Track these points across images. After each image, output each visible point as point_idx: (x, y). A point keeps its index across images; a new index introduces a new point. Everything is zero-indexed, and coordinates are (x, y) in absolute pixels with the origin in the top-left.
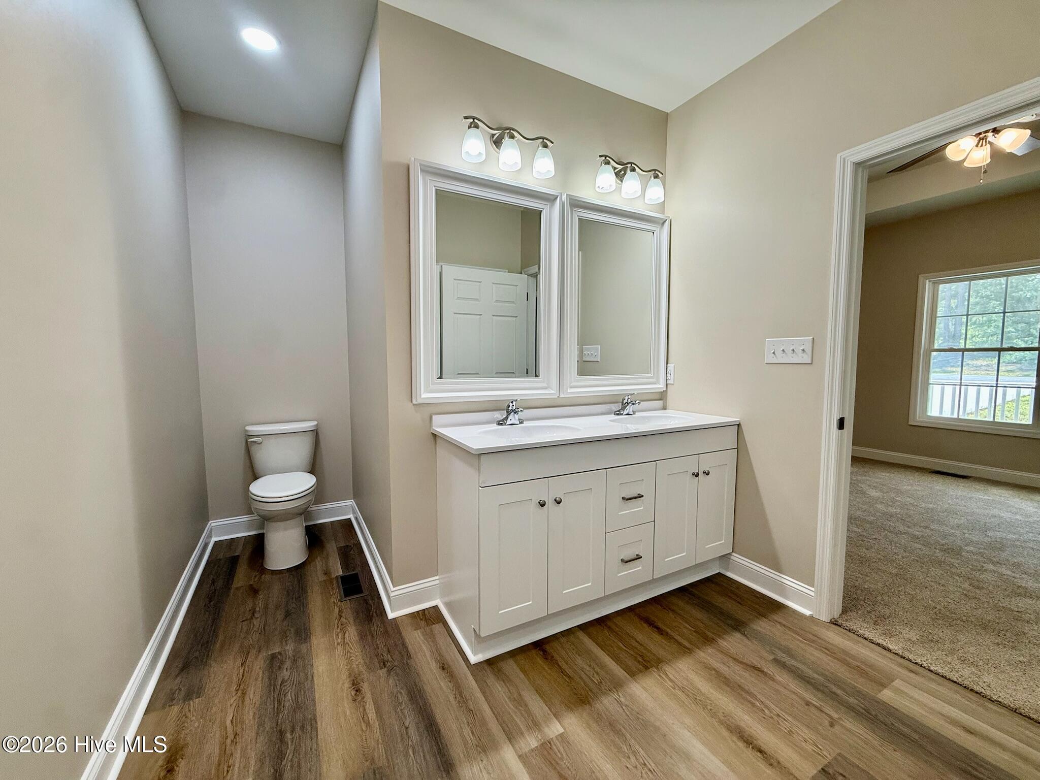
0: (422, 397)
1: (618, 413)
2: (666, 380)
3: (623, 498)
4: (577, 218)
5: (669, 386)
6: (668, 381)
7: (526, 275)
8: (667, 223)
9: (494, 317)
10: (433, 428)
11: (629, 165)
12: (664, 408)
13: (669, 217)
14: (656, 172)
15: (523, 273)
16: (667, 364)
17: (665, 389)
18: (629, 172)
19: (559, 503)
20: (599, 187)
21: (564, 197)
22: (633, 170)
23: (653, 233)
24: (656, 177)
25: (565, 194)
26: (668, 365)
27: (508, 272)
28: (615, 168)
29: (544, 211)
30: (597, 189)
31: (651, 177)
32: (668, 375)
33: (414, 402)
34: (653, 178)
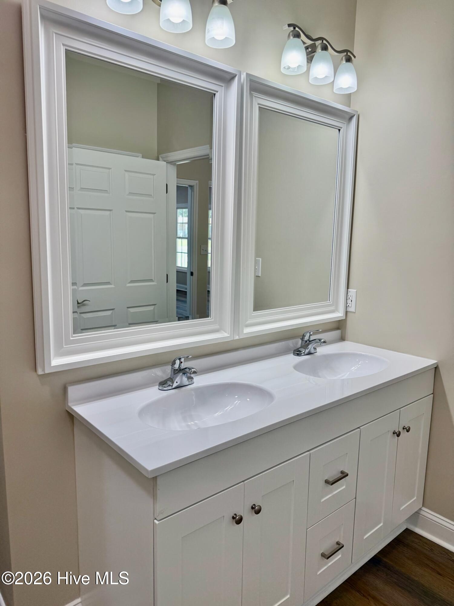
0: (52, 365)
1: (298, 353)
2: (346, 307)
3: (327, 482)
4: (257, 107)
5: (349, 314)
6: (348, 308)
7: (165, 162)
8: (354, 120)
9: (128, 213)
10: (70, 404)
11: (320, 42)
12: (342, 339)
13: (357, 112)
14: (349, 54)
15: (160, 159)
16: (348, 288)
17: (345, 318)
18: (320, 51)
19: (258, 512)
20: (285, 68)
21: (243, 76)
22: (325, 48)
23: (339, 130)
24: (349, 60)
25: (245, 74)
26: (349, 290)
27: (143, 157)
28: (304, 43)
29: (217, 95)
30: (282, 70)
31: (342, 58)
32: (349, 301)
33: (40, 372)
34: (344, 62)
